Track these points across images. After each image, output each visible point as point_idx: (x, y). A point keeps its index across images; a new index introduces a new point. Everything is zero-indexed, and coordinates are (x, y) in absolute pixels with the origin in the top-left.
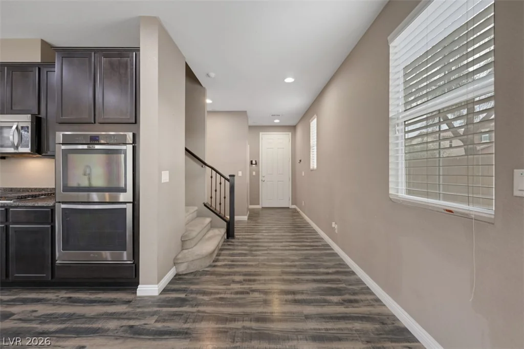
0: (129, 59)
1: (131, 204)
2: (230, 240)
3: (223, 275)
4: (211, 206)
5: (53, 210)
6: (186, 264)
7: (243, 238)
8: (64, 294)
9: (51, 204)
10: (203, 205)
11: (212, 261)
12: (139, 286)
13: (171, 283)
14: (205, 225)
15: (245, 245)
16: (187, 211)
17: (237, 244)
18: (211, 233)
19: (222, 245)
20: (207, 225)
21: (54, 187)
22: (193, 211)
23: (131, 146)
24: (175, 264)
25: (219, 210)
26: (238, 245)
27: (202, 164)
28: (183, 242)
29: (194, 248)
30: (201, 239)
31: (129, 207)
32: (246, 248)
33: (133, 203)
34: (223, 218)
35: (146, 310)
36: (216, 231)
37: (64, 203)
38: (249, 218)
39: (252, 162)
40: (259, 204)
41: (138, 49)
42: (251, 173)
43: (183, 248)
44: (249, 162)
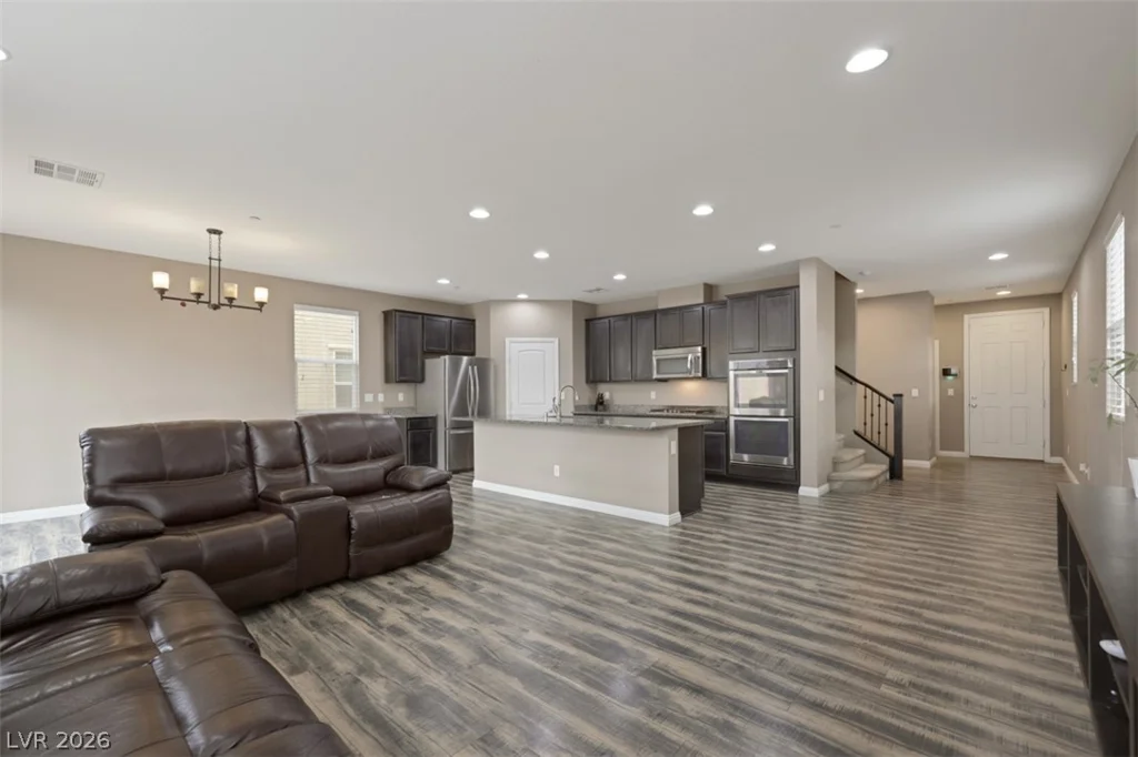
0: (788, 296)
1: (792, 419)
2: (894, 481)
4: (865, 435)
5: (727, 421)
6: (838, 483)
9: (726, 417)
10: (853, 434)
11: (870, 489)
12: (801, 488)
13: (827, 493)
14: (857, 455)
16: (837, 437)
17: (905, 487)
18: (866, 465)
19: (884, 481)
20: (860, 456)
22: (842, 438)
23: (792, 369)
24: (829, 480)
25: (877, 441)
27: (852, 381)
28: (835, 463)
29: (848, 471)
30: (855, 467)
31: (790, 421)
33: (794, 417)
34: (884, 452)
36: (875, 465)
37: (736, 416)
38: (933, 466)
39: (946, 372)
40: (963, 450)
41: (798, 287)
42: (943, 391)
43: (835, 470)
44: (938, 372)
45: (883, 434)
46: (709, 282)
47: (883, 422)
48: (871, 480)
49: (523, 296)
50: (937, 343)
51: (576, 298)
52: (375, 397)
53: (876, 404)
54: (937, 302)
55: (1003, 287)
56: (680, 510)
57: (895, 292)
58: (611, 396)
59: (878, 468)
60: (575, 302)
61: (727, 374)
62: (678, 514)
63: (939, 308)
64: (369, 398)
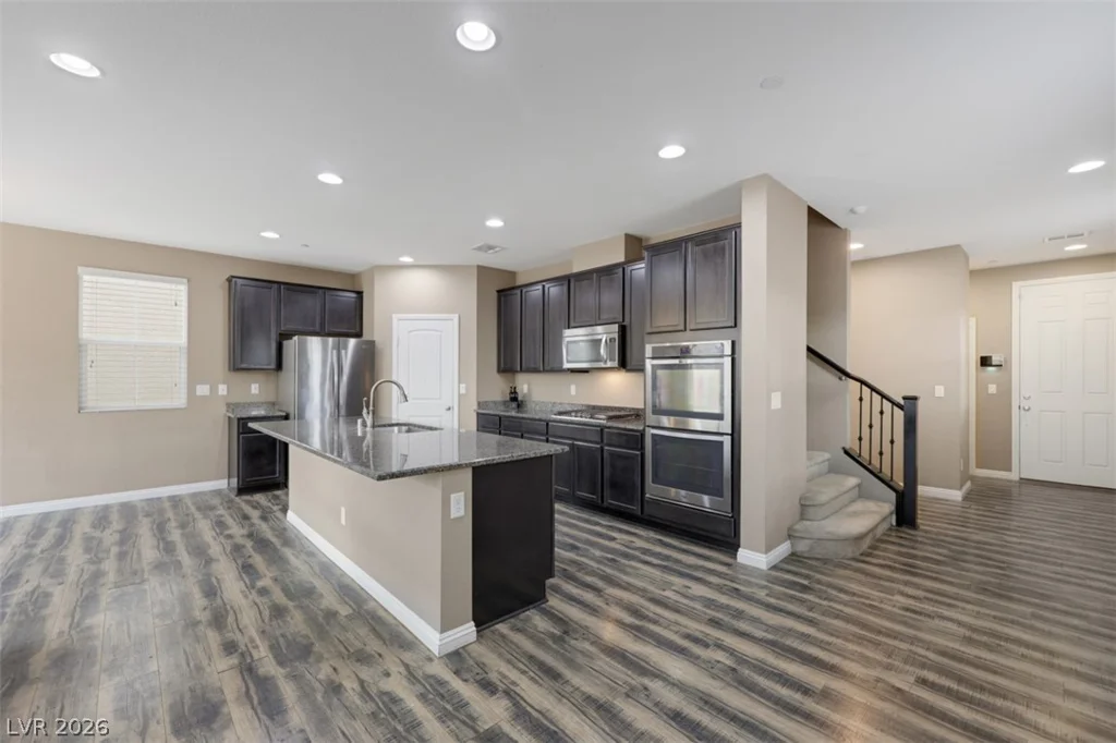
0: (726, 242)
1: (729, 437)
2: (904, 529)
3: (880, 578)
4: (860, 455)
5: (642, 434)
6: (807, 541)
7: (937, 534)
8: (652, 534)
9: (641, 428)
10: (842, 453)
11: (858, 553)
12: (740, 549)
13: (785, 560)
14: (845, 489)
15: (943, 547)
16: (809, 459)
17: (920, 539)
18: (859, 506)
19: (884, 534)
20: (850, 490)
21: (642, 407)
22: (820, 459)
23: (730, 358)
24: (790, 537)
25: (878, 466)
26: (921, 542)
27: (841, 375)
28: (803, 506)
29: (823, 522)
30: (836, 512)
31: (727, 441)
32: (945, 551)
33: (732, 435)
34: (888, 484)
35: (753, 580)
36: (871, 505)
37: (654, 427)
38: (965, 498)
39: (985, 362)
40: (1009, 470)
41: (739, 226)
42: (981, 387)
43: (803, 517)
44: (974, 361)
45: (886, 457)
46: (632, 231)
47: (887, 438)
48: (859, 538)
49: (407, 259)
50: (973, 321)
51: (480, 264)
52: (214, 389)
53: (876, 409)
54: (975, 264)
55: (1075, 237)
56: (474, 620)
57: (912, 249)
58: (529, 389)
59: (876, 511)
60: (479, 267)
61: (644, 365)
62: (469, 629)
63: (977, 274)
64: (203, 390)
